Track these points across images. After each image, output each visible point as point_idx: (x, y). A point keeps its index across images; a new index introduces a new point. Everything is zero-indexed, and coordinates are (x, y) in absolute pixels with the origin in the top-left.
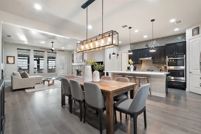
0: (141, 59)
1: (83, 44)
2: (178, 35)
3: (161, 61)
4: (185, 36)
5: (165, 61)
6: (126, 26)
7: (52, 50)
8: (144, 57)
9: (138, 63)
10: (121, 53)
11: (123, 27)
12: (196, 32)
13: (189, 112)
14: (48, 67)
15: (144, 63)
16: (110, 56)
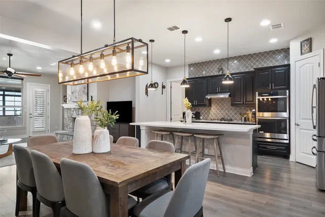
0: (208, 97)
1: (72, 65)
2: (277, 50)
3: (246, 101)
4: (289, 54)
5: (253, 101)
6: (176, 28)
7: (10, 73)
8: (216, 93)
9: (205, 105)
10: (171, 82)
11: (171, 29)
12: (306, 47)
13: (291, 207)
14: (4, 110)
15: (214, 104)
16: (146, 89)
